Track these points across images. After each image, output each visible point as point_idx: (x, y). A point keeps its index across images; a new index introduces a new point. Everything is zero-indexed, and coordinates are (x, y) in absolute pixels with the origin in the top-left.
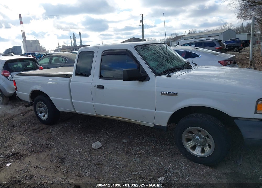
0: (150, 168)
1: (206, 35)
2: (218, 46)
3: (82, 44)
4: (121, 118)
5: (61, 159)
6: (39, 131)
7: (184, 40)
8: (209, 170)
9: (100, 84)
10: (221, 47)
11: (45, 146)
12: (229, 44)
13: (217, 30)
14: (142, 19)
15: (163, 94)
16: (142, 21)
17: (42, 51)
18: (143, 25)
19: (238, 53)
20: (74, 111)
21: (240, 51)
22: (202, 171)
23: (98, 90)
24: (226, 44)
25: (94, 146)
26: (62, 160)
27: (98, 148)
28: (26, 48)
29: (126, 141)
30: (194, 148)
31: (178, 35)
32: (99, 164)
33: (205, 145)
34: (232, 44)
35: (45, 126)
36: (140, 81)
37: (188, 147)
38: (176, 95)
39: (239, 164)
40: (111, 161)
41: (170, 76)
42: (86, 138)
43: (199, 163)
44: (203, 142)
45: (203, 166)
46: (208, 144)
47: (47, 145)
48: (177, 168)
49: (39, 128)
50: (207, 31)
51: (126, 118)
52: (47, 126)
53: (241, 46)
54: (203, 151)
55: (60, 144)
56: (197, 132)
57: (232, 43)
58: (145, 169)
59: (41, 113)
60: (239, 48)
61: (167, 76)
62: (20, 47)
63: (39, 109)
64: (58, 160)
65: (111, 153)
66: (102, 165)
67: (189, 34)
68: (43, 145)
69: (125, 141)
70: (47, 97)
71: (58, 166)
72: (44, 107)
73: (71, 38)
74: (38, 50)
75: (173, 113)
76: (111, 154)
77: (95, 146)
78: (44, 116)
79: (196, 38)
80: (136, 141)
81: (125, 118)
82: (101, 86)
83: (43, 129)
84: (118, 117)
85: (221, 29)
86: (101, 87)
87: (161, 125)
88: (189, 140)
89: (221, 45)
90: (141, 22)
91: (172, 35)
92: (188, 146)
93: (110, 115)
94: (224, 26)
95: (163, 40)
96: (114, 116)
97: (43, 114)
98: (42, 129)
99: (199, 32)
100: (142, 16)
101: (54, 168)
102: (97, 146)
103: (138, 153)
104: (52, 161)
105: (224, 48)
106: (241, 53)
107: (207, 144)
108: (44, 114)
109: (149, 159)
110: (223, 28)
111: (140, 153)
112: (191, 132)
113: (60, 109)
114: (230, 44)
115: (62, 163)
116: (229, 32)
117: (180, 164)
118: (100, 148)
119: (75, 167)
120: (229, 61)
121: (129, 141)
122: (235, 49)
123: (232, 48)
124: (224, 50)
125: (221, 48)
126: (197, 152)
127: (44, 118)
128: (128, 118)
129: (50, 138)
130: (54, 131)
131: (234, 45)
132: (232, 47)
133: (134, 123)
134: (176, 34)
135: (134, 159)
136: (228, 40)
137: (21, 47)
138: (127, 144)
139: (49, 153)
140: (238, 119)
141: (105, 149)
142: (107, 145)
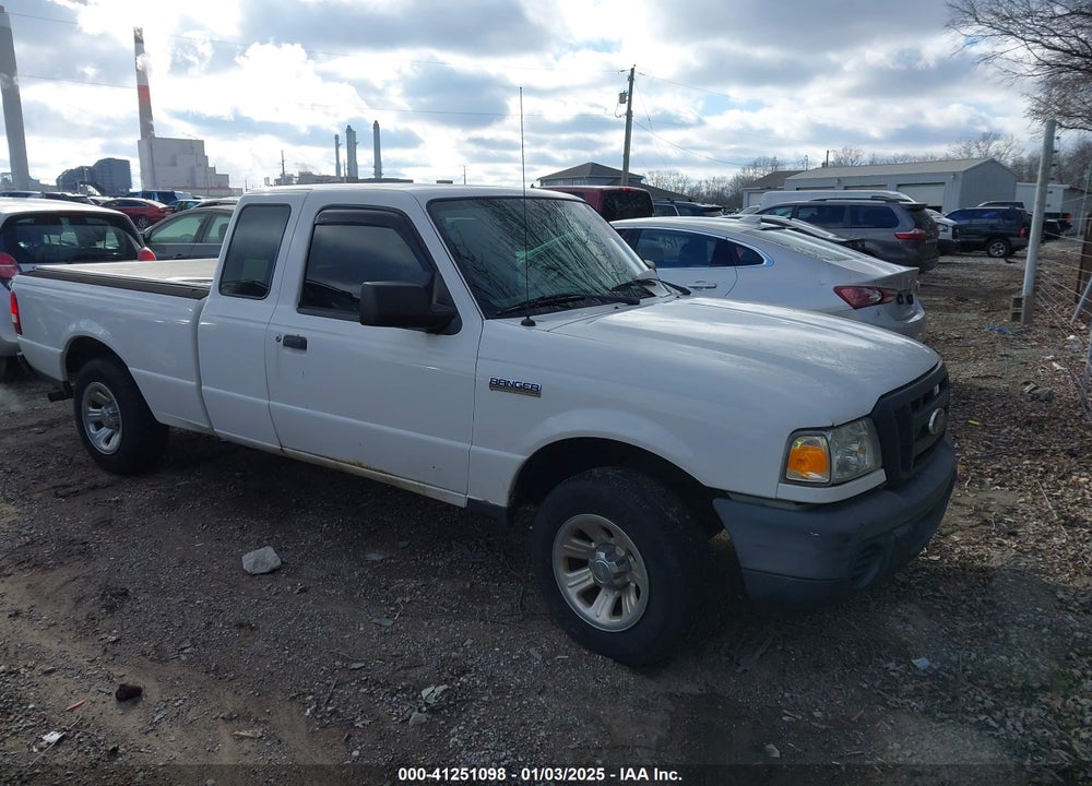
0: (417, 654)
1: (891, 176)
2: (908, 228)
3: (381, 174)
4: (360, 465)
5: (113, 595)
6: (76, 493)
7: (797, 189)
8: (624, 677)
9: (294, 333)
10: (918, 231)
11: (75, 548)
12: (970, 225)
13: (948, 160)
14: (627, 89)
15: (496, 385)
16: (625, 98)
17: (213, 188)
18: (629, 114)
19: (1002, 262)
20: (206, 426)
21: (1015, 257)
22: (597, 681)
23: (288, 352)
24: (955, 223)
25: (248, 560)
26: (115, 598)
27: (266, 571)
28: (150, 170)
29: (381, 557)
30: (589, 595)
31: (780, 169)
32: (240, 626)
33: (624, 587)
34: (984, 225)
35: (107, 477)
36: (428, 332)
37: (569, 589)
38: (534, 391)
39: (740, 670)
40: (290, 619)
41: (532, 324)
42: (237, 533)
43: (599, 653)
44: (617, 576)
45: (610, 662)
46: (637, 586)
47: (85, 543)
48: (512, 664)
49: (82, 481)
50: (904, 162)
51: (380, 468)
52: (115, 478)
53: (1018, 236)
54: (617, 610)
55: (135, 545)
56: (604, 537)
57: (984, 221)
58: (397, 656)
59: (99, 425)
60: (1009, 242)
61: (523, 324)
62: (125, 165)
63: (94, 412)
64: (102, 599)
65: (301, 591)
66: (252, 629)
67: (825, 165)
68: (72, 542)
69: (375, 557)
70: (121, 366)
71: (93, 619)
72: (110, 404)
73: (338, 146)
74: (200, 182)
75: (526, 457)
76: (303, 595)
77: (255, 563)
78: (108, 441)
79: (846, 188)
80: (416, 560)
81: (375, 467)
82: (298, 337)
83: (95, 488)
84: (351, 461)
85: (966, 156)
86: (298, 344)
87: (491, 502)
88: (575, 564)
89: (918, 225)
90: (622, 101)
91: (755, 165)
92: (570, 587)
93: (328, 455)
94: (978, 147)
95: (719, 182)
96: (339, 458)
97: (105, 431)
98: (89, 488)
99: (873, 163)
100: (631, 79)
101: (77, 622)
102: (263, 564)
103: (399, 600)
104: (78, 601)
105: (931, 237)
106: (1011, 265)
107: (633, 585)
108: (110, 431)
109: (429, 624)
110: (976, 154)
111: (408, 600)
112: (582, 535)
113: (162, 416)
114: (975, 221)
115: (111, 609)
116: (989, 171)
117: (532, 650)
118: (273, 571)
119: (154, 626)
120: (878, 289)
121: (391, 558)
122: (995, 245)
123: (983, 240)
124: (933, 244)
125: (920, 234)
126: (599, 613)
127: (105, 447)
128: (385, 469)
129: (105, 523)
130: (135, 497)
131: (992, 227)
132: (984, 236)
133: (405, 487)
134: (774, 163)
135: (375, 620)
136: (980, 206)
137: (131, 164)
138: (379, 567)
139: (79, 573)
140: (729, 498)
141: (288, 575)
142: (302, 564)
